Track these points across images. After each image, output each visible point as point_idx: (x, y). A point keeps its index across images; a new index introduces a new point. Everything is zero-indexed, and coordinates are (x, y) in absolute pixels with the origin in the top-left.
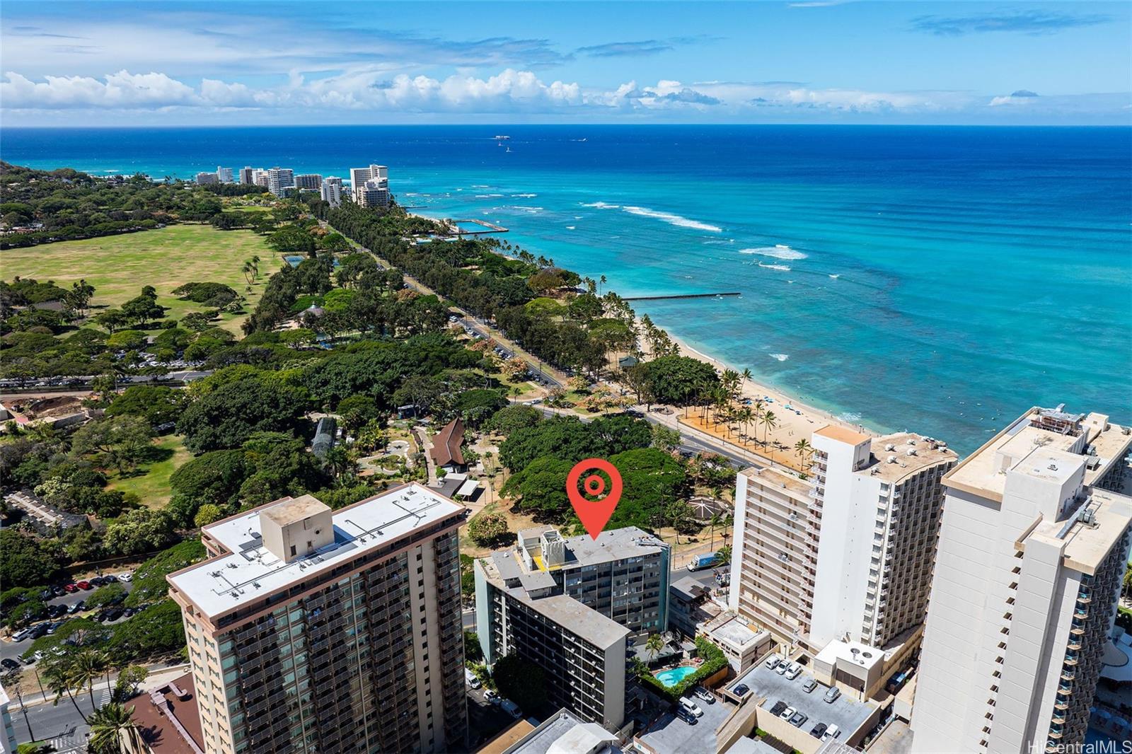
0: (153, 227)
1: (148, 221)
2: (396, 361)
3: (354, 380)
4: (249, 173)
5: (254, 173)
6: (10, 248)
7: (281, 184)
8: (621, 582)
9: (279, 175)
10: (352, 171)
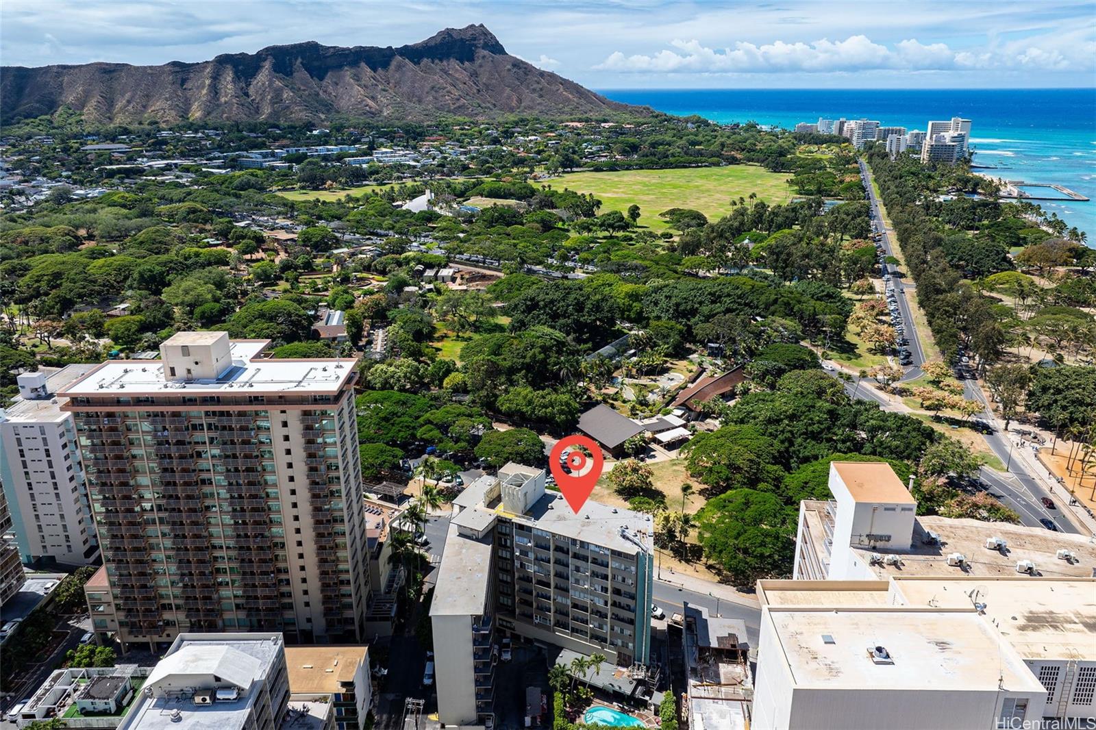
0: (717, 164)
1: (715, 159)
2: (729, 295)
3: (678, 305)
4: (842, 124)
5: (846, 125)
6: (602, 171)
7: (864, 135)
8: (581, 569)
9: (864, 127)
10: (930, 123)
